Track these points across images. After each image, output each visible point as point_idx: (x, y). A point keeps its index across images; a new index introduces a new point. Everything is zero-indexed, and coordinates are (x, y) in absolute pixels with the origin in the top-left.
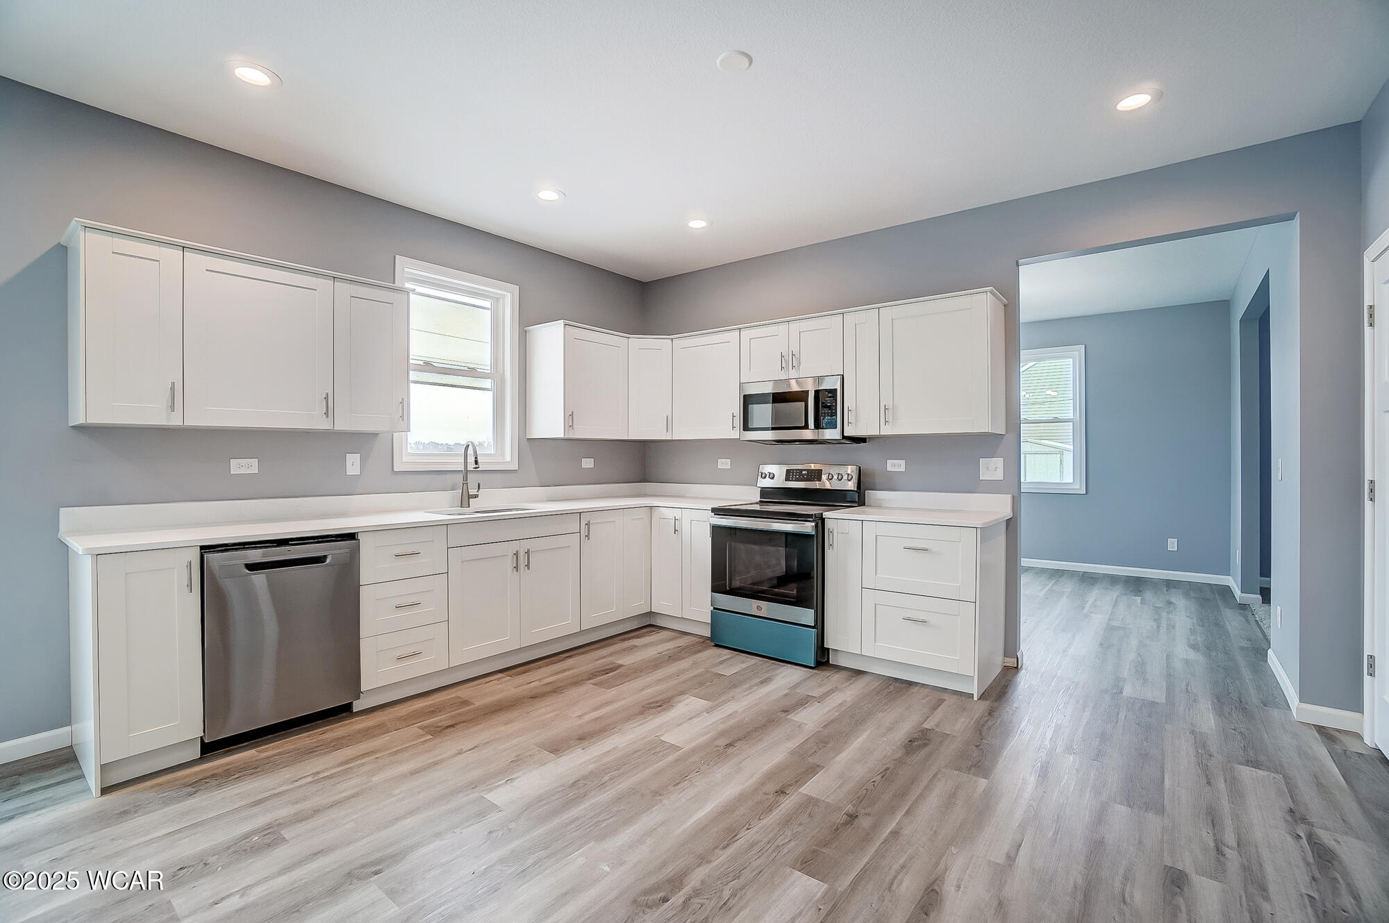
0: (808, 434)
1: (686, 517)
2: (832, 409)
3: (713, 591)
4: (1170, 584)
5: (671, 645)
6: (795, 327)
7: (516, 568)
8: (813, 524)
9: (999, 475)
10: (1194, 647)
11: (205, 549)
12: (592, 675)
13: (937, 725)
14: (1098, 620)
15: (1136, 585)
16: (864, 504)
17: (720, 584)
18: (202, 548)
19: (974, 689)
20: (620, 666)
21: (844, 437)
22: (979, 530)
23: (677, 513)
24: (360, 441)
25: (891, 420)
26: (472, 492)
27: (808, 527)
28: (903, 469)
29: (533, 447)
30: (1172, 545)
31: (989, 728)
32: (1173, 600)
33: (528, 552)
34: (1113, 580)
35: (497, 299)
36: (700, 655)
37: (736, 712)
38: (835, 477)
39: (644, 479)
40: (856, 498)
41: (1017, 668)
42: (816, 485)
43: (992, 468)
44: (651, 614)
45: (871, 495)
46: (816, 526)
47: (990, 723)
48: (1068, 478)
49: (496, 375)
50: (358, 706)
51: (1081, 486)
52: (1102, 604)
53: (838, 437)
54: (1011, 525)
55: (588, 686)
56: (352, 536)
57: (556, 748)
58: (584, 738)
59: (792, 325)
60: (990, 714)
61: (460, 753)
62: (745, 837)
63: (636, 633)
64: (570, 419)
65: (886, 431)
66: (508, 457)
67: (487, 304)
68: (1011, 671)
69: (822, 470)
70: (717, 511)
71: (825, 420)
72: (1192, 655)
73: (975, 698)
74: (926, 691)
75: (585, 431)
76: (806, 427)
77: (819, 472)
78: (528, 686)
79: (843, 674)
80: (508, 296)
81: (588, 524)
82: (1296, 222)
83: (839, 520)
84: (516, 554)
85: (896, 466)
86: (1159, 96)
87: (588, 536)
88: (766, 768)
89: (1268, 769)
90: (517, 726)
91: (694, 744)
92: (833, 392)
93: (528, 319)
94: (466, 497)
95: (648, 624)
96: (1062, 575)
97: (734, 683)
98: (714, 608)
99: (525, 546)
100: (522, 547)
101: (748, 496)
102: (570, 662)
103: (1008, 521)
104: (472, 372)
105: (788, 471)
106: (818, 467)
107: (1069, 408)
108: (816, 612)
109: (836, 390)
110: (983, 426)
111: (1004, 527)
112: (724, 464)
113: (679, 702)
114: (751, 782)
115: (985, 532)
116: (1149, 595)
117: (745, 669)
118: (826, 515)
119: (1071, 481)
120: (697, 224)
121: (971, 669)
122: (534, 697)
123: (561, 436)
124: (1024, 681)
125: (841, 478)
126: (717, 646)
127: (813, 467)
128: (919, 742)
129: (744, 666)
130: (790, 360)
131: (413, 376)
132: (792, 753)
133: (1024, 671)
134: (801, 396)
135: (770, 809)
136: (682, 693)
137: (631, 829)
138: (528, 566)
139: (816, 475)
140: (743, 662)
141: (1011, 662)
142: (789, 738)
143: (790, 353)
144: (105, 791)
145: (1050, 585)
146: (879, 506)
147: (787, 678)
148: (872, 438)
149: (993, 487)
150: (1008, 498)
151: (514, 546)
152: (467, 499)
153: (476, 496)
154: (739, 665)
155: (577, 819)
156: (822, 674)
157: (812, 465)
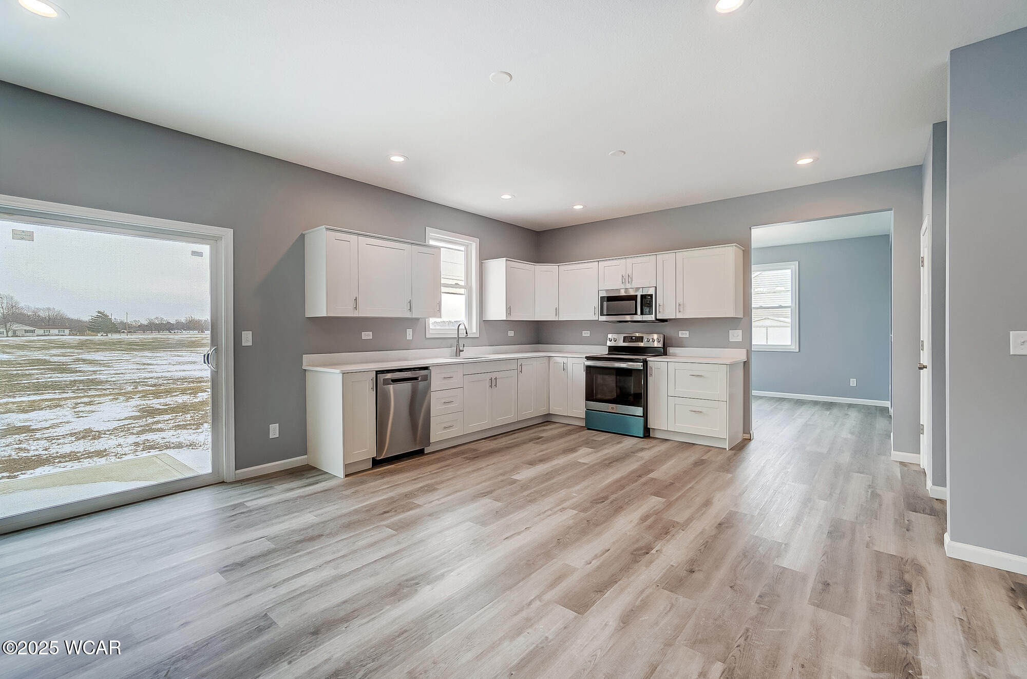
0: (638, 317)
1: (570, 362)
2: (650, 306)
3: (586, 400)
4: (850, 406)
5: (564, 429)
6: (629, 261)
7: (491, 386)
8: (642, 364)
9: (740, 339)
10: (851, 433)
11: (378, 372)
12: (531, 440)
13: (709, 458)
14: (800, 421)
15: (829, 406)
16: (666, 355)
17: (590, 396)
18: (376, 371)
19: (726, 446)
20: (543, 437)
21: (657, 319)
22: (728, 366)
23: (565, 360)
24: (413, 322)
25: (682, 311)
26: (461, 349)
27: (639, 366)
28: (687, 336)
29: (487, 325)
30: (853, 382)
31: (734, 460)
32: (849, 413)
33: (496, 379)
34: (816, 403)
35: (468, 246)
36: (581, 433)
37: (609, 453)
38: (651, 340)
39: (538, 342)
40: (663, 352)
41: (750, 439)
42: (642, 344)
43: (736, 335)
44: (549, 415)
45: (671, 350)
46: (644, 364)
47: (734, 458)
48: (787, 342)
49: (468, 287)
50: (427, 450)
51: (796, 347)
52: (804, 416)
53: (654, 319)
54: (746, 364)
55: (531, 444)
56: (426, 368)
57: (532, 463)
58: (542, 460)
59: (627, 260)
60: (734, 455)
61: (488, 465)
62: (628, 488)
63: (543, 424)
64: (509, 310)
65: (679, 316)
66: (474, 330)
67: (462, 248)
68: (747, 441)
69: (643, 337)
70: (588, 358)
71: (646, 310)
72: (849, 436)
73: (727, 450)
74: (702, 447)
75: (517, 316)
76: (636, 314)
77: (642, 338)
78: (501, 444)
79: (658, 440)
80: (474, 245)
81: (521, 365)
82: (892, 212)
83: (654, 362)
84: (491, 379)
85: (684, 334)
86: (816, 160)
87: (521, 371)
88: (630, 470)
89: (867, 474)
90: (508, 457)
91: (594, 462)
92: (651, 296)
93: (484, 257)
94: (458, 351)
95: (547, 420)
96: (784, 400)
97: (604, 443)
98: (587, 409)
100: (494, 375)
101: (603, 351)
102: (516, 435)
103: (745, 362)
104: (457, 286)
105: (624, 337)
106: (640, 335)
107: (787, 299)
108: (644, 409)
109: (652, 295)
110: (731, 314)
111: (742, 364)
112: (586, 334)
113: (580, 449)
114: (625, 473)
115: (731, 366)
116: (835, 411)
117: (607, 438)
118: (648, 359)
119: (790, 344)
120: (578, 207)
121: (725, 435)
122: (507, 448)
123: (505, 319)
124: (752, 445)
125: (655, 341)
126: (589, 429)
127: (637, 335)
128: (699, 463)
129: (606, 437)
130: (627, 278)
131: (443, 289)
132: (641, 465)
133: (753, 441)
134: (634, 298)
135: (636, 481)
136: (580, 446)
137: (580, 485)
138: (496, 385)
139: (641, 339)
140: (605, 436)
141: (747, 436)
142: (638, 461)
143: (627, 275)
144: (346, 476)
145: (775, 406)
146: (674, 355)
147: (628, 442)
148: (670, 320)
149: (736, 345)
150: (744, 351)
151: (488, 376)
152: (458, 352)
153: (463, 351)
154: (602, 437)
155: (555, 483)
156: (647, 441)
157: (637, 334)
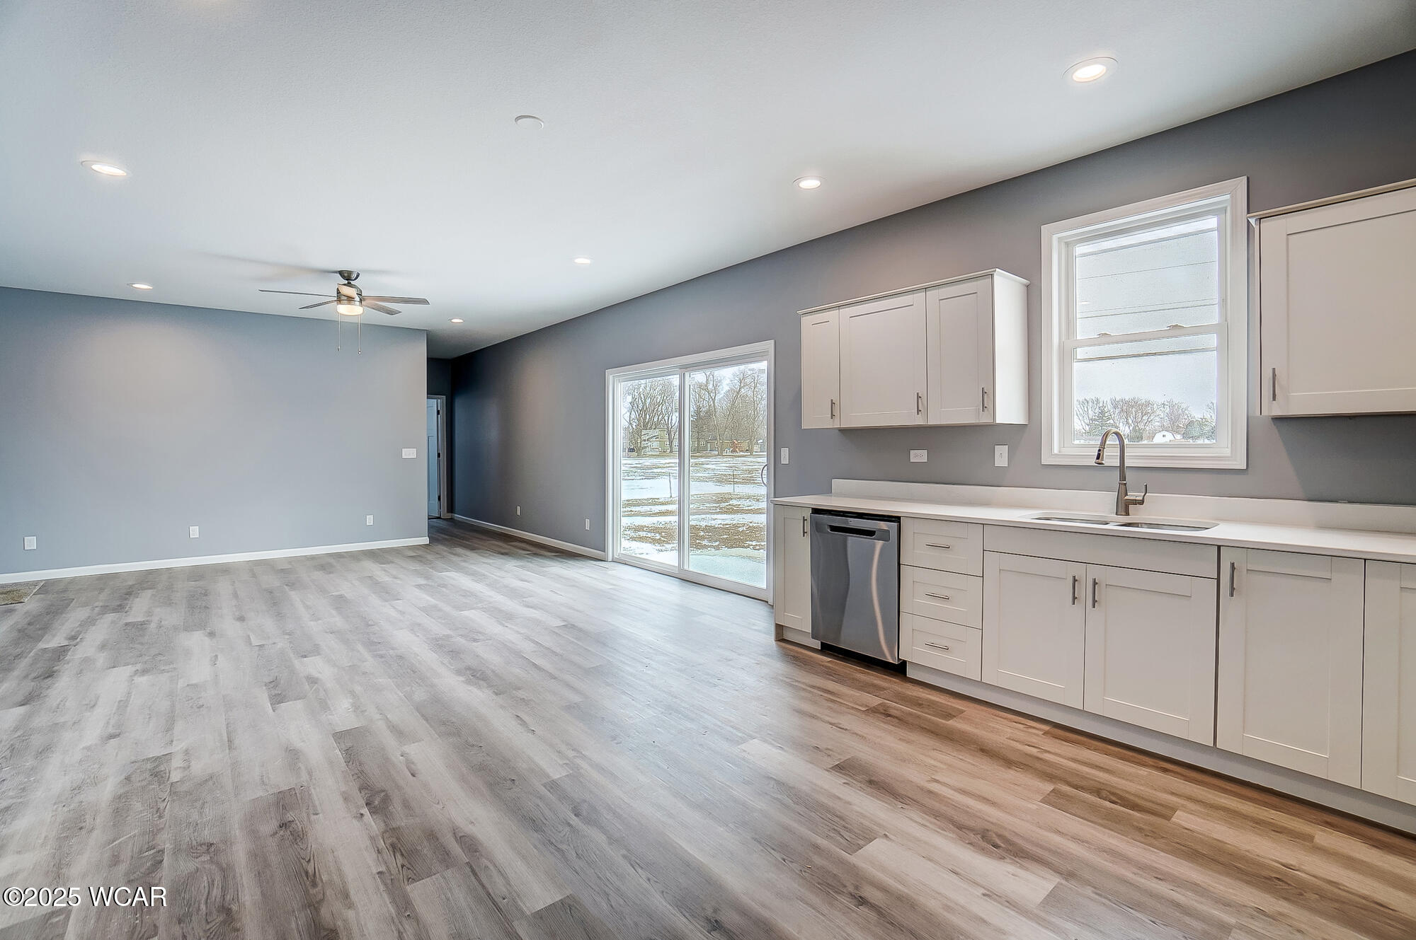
7: (1081, 601)
18: (813, 509)
26: (1132, 495)
29: (1276, 429)
33: (1096, 583)
50: (909, 672)
56: (896, 519)
80: (1232, 192)
81: (1235, 569)
84: (1080, 581)
94: (1121, 502)
99: (1094, 573)
100: (1088, 573)
152: (1124, 504)
153: (1141, 502)
